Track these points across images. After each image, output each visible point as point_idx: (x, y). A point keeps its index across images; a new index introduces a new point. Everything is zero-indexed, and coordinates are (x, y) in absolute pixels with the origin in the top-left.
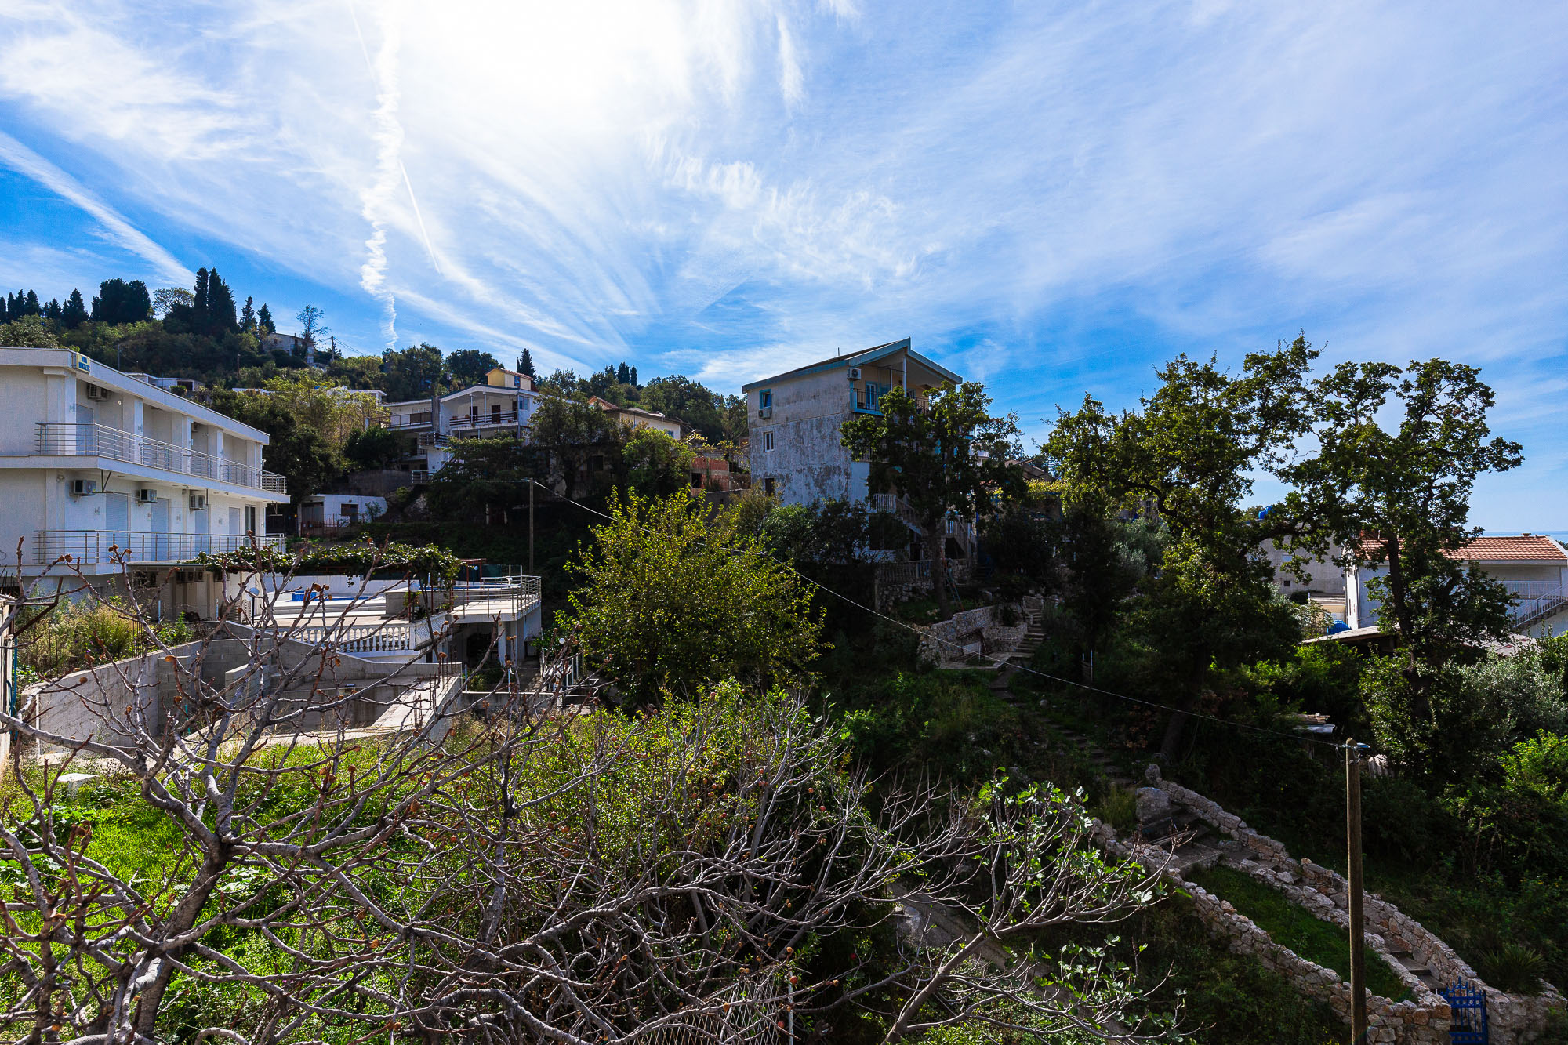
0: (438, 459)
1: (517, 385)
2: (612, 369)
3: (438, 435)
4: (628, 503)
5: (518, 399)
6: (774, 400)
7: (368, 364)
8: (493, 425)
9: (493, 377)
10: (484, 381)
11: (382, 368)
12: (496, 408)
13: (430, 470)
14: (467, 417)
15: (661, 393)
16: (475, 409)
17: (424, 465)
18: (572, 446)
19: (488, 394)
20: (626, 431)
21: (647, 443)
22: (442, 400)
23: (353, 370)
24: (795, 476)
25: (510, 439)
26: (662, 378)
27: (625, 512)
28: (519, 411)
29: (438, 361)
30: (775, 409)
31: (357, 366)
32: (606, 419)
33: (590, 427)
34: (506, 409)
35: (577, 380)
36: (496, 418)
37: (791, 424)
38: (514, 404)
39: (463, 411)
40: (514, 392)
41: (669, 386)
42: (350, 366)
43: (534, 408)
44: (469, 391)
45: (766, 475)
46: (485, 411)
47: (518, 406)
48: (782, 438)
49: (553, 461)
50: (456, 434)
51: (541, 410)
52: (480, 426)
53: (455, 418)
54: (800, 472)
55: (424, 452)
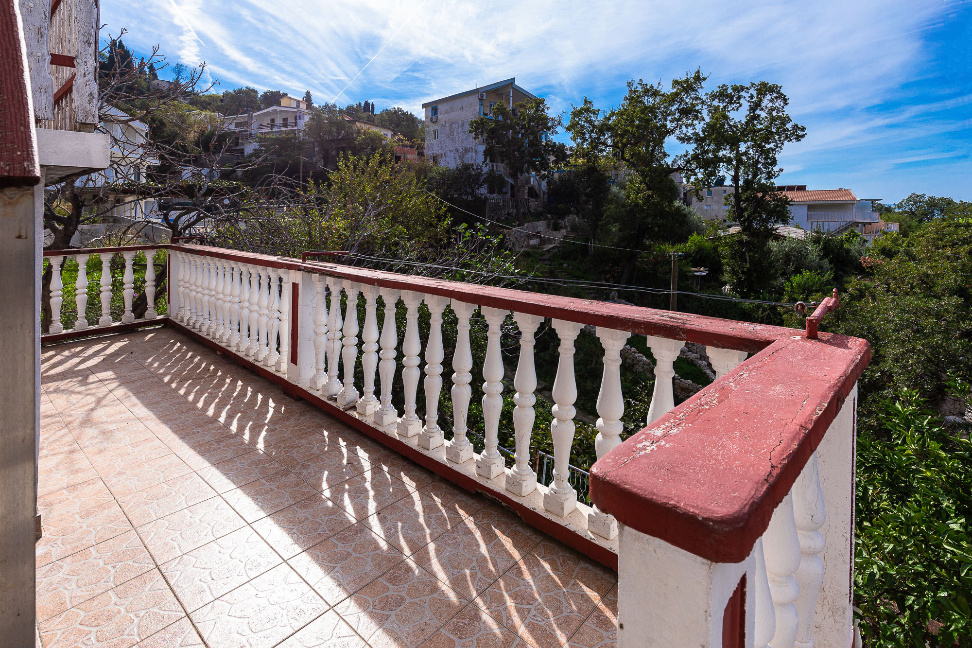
0: (249, 148)
1: (298, 107)
2: (360, 104)
3: (251, 134)
4: (348, 159)
5: (298, 114)
6: (439, 111)
7: (213, 98)
8: (283, 129)
9: (284, 102)
10: (279, 104)
11: (222, 101)
12: (285, 120)
13: (246, 154)
14: (268, 124)
15: (387, 117)
16: (273, 120)
17: (242, 151)
18: (327, 141)
19: (281, 111)
20: (359, 131)
21: (369, 137)
22: (254, 115)
23: (204, 102)
24: (449, 154)
25: (292, 135)
26: (389, 109)
27: (346, 165)
28: (298, 121)
29: (256, 97)
30: (439, 116)
31: (207, 99)
32: (347, 125)
33: (338, 129)
34: (291, 120)
35: (338, 109)
36: (285, 125)
37: (447, 125)
38: (296, 117)
39: (267, 121)
40: (296, 110)
41: (391, 113)
42: (203, 99)
43: (307, 118)
44: (270, 109)
45: (433, 154)
46: (279, 121)
47: (298, 118)
48: (443, 133)
49: (317, 149)
50: (262, 133)
51: (310, 119)
52: (275, 129)
53: (261, 125)
54: (451, 151)
55: (243, 144)
